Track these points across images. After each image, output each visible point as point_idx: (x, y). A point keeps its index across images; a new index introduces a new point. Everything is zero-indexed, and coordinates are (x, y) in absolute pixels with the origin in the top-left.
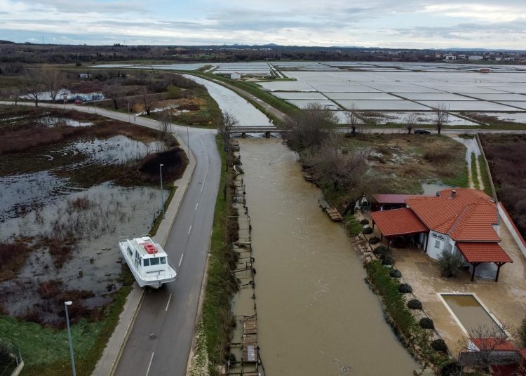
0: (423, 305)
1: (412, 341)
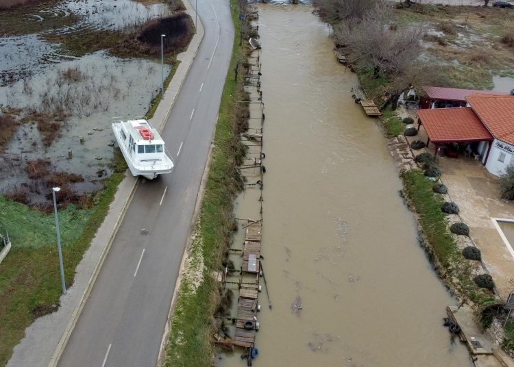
0: (471, 231)
1: (450, 272)
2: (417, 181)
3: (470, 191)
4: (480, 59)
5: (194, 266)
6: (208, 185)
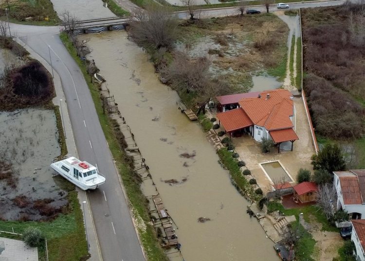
0: (251, 172)
1: (246, 192)
2: (225, 154)
3: (248, 153)
4: (244, 66)
5: (139, 221)
6: (125, 184)
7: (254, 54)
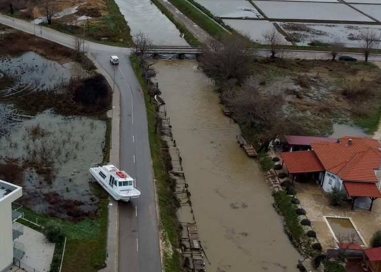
1: (300, 244)
2: (282, 198)
3: (313, 202)
4: (326, 110)
5: (167, 245)
6: (160, 204)
7: (341, 101)
